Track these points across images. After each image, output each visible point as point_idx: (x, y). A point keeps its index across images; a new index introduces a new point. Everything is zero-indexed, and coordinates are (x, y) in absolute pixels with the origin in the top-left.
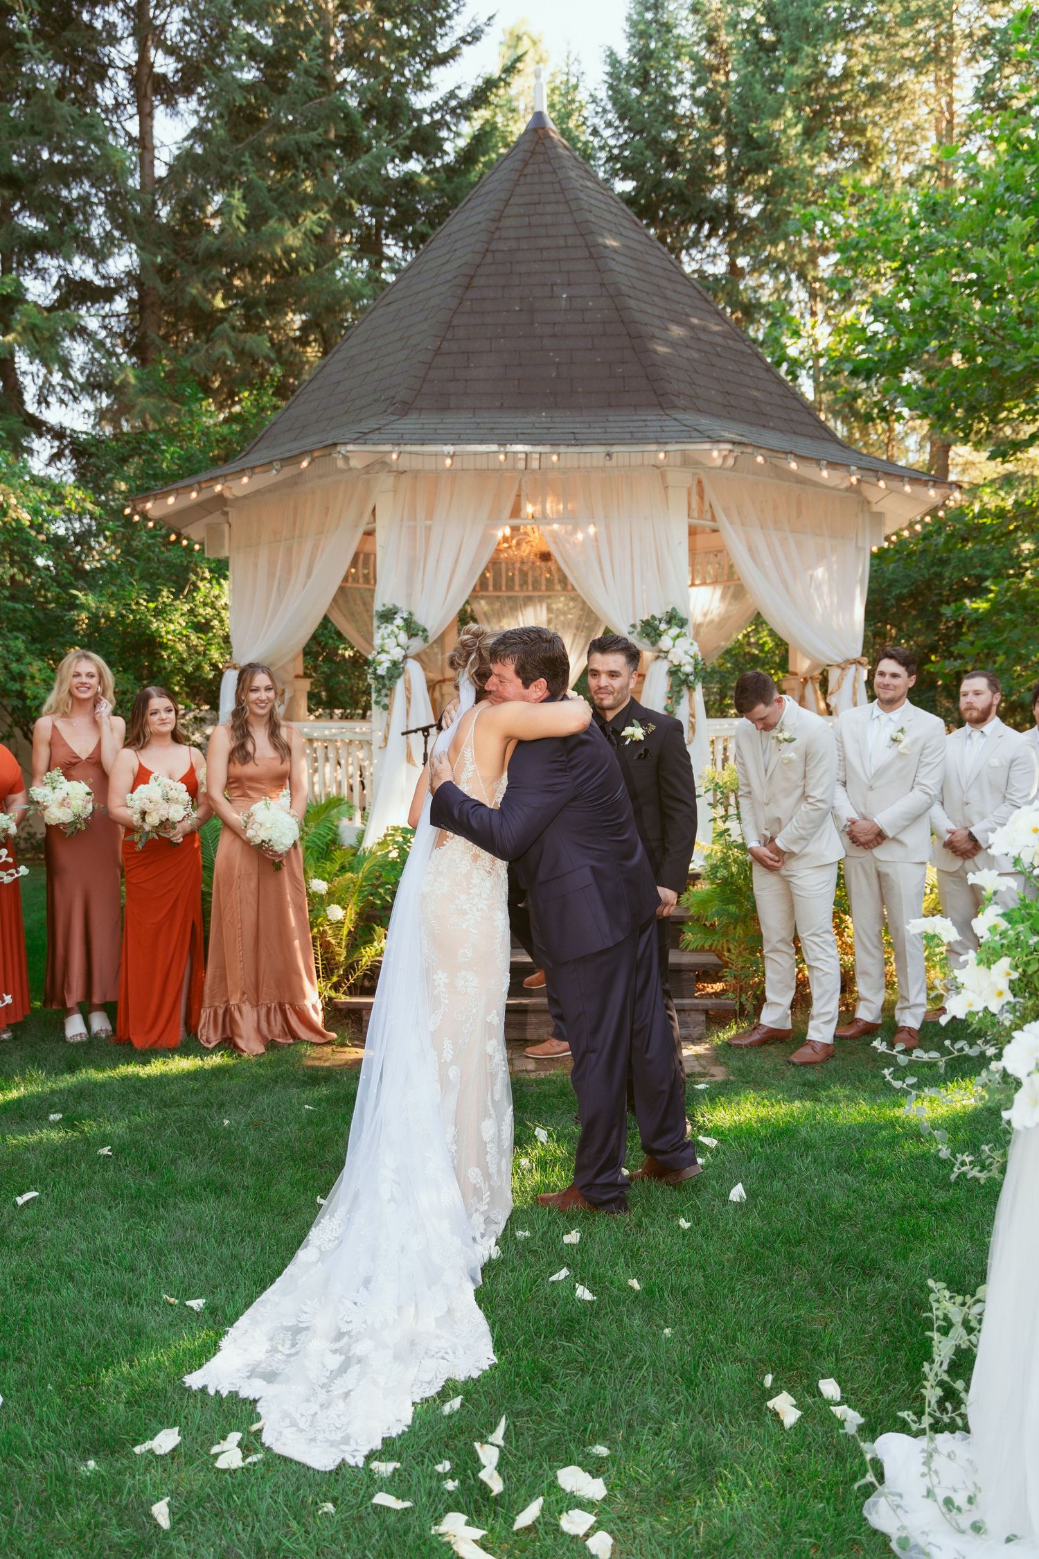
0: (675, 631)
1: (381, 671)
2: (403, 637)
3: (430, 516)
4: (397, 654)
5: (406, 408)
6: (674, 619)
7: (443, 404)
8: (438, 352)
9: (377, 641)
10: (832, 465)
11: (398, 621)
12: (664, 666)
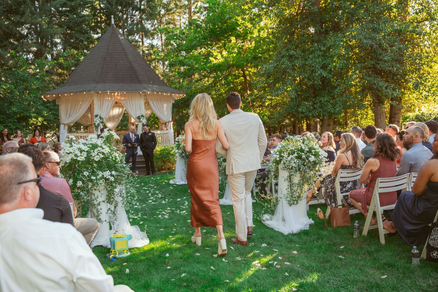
0: (143, 118)
1: (96, 125)
2: (99, 119)
3: (103, 100)
4: (99, 122)
5: (98, 82)
6: (142, 116)
7: (104, 82)
8: (102, 72)
9: (95, 120)
10: (166, 93)
11: (98, 117)
12: (141, 123)
